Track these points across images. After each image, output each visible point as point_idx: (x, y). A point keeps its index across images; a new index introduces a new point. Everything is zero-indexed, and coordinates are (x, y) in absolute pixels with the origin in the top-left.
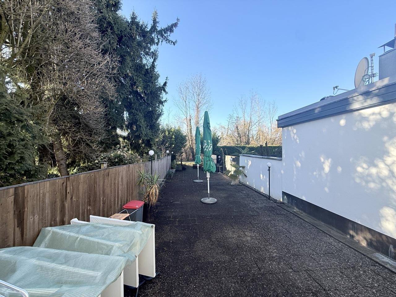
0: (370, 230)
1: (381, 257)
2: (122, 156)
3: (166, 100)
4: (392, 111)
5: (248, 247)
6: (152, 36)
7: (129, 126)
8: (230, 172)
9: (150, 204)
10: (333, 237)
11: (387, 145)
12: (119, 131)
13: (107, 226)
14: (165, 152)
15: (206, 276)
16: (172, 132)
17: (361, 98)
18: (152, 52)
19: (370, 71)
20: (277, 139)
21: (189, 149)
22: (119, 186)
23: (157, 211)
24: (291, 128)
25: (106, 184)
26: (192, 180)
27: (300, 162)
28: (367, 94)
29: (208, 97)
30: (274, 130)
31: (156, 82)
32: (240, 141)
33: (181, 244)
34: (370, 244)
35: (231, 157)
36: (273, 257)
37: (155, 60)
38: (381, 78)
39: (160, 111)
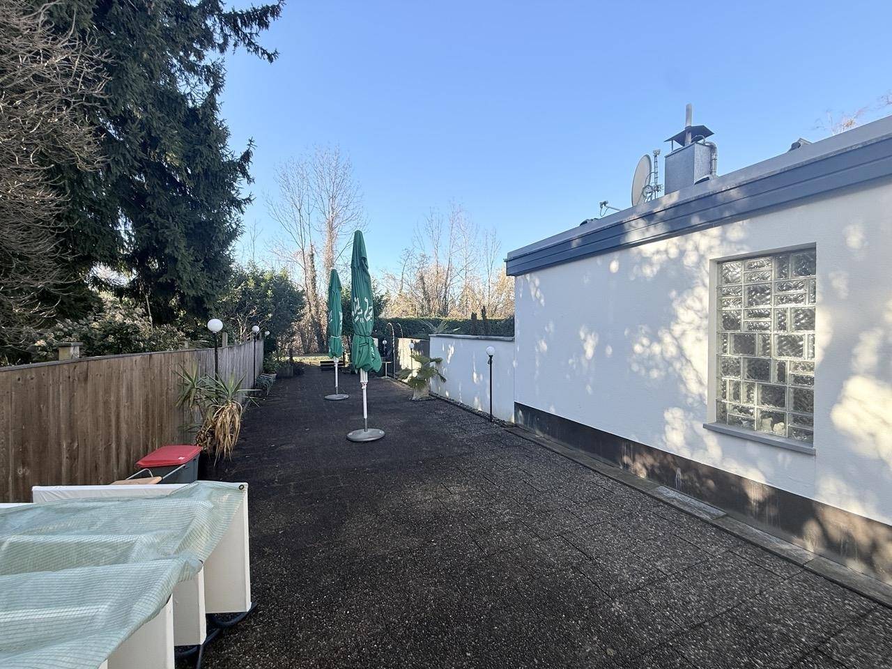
0: (650, 450)
1: (665, 492)
2: (128, 327)
3: (249, 199)
4: (683, 249)
5: (457, 513)
6: (206, 25)
7: (137, 260)
8: (410, 371)
9: (217, 454)
10: (599, 473)
11: (675, 305)
12: (102, 271)
13: (100, 504)
14: (249, 330)
15: (374, 587)
16: (264, 280)
17: (641, 223)
18: (208, 67)
19: (652, 180)
20: (501, 305)
21: (311, 326)
22: (122, 409)
23: (234, 472)
24: (531, 277)
25: (78, 403)
26: (320, 395)
27: (546, 342)
28: (649, 217)
29: (356, 204)
30: (496, 287)
31: (221, 148)
32: (429, 308)
33: (307, 534)
34: (651, 473)
35: (412, 342)
36: (503, 523)
37: (216, 88)
38: (668, 192)
39: (234, 226)
